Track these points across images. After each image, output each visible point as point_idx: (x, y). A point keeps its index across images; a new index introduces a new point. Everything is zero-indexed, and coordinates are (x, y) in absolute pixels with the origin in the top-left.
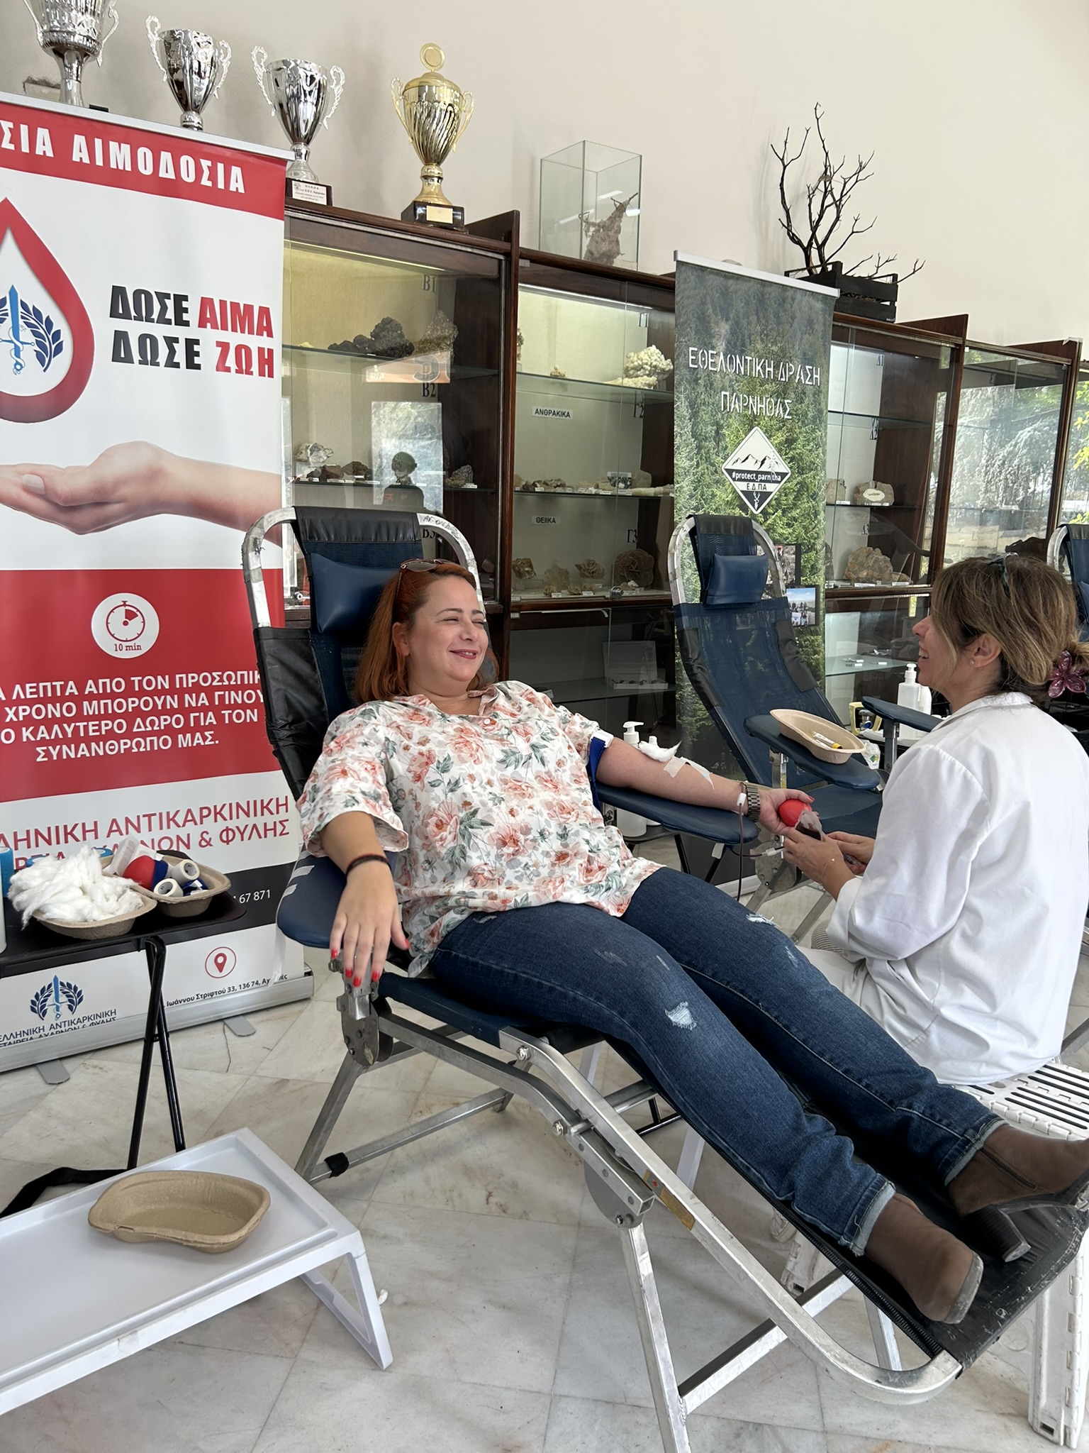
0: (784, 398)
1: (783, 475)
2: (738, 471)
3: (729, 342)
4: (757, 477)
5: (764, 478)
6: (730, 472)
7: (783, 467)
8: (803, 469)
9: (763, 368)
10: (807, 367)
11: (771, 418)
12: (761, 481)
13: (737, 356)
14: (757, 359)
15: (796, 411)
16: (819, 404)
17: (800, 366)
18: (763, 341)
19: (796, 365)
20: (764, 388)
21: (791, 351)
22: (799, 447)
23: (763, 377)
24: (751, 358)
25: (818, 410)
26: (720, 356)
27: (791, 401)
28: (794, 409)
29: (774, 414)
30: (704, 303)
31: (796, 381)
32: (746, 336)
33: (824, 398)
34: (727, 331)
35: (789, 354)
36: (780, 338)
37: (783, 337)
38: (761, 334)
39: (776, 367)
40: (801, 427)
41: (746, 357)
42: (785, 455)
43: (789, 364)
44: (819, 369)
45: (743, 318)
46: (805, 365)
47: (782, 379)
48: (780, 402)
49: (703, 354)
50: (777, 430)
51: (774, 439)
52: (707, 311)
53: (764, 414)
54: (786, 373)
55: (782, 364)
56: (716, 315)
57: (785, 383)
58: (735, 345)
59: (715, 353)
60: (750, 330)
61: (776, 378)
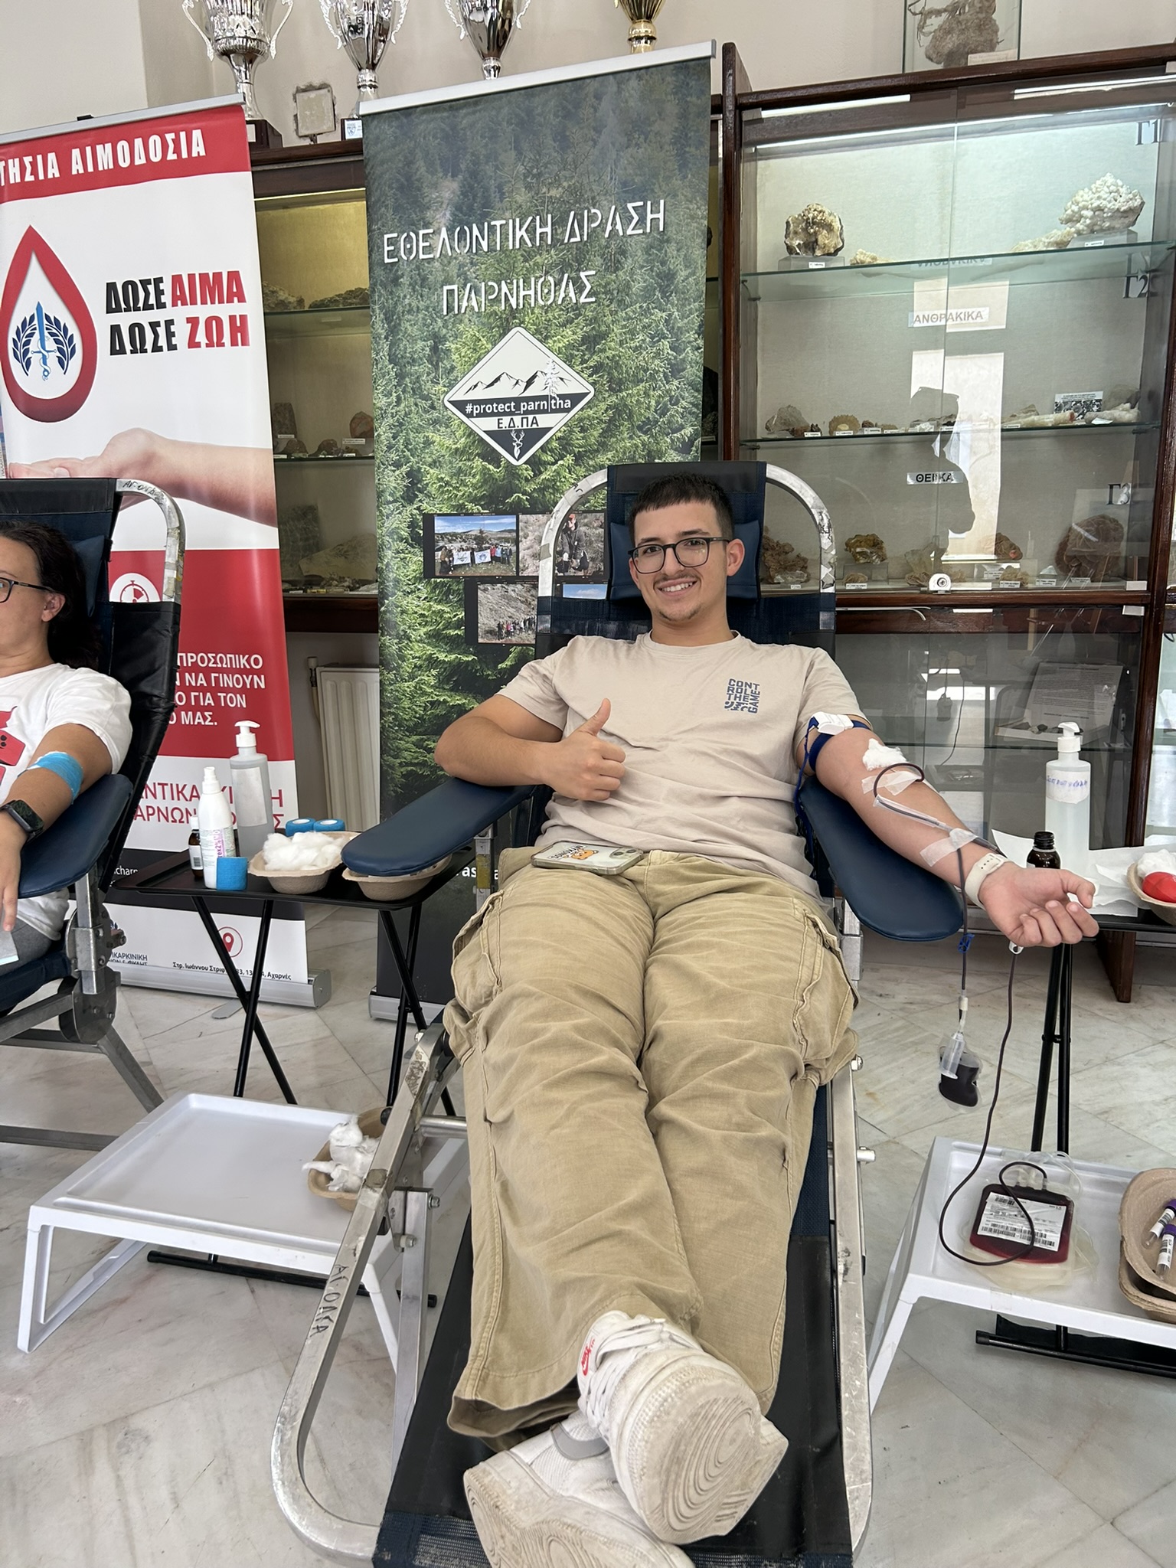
0: (579, 270)
1: (576, 398)
2: (474, 402)
3: (459, 208)
4: (518, 407)
5: (532, 406)
6: (460, 405)
7: (576, 383)
8: (620, 382)
9: (531, 231)
10: (630, 206)
11: (547, 309)
12: (527, 412)
13: (474, 226)
14: (518, 220)
15: (605, 287)
16: (663, 263)
17: (613, 208)
18: (529, 187)
19: (607, 208)
20: (531, 263)
21: (594, 187)
22: (611, 347)
23: (530, 245)
24: (504, 222)
25: (658, 275)
26: (440, 234)
27: (593, 272)
28: (600, 285)
29: (554, 301)
30: (409, 163)
31: (607, 235)
32: (493, 189)
33: (678, 251)
34: (453, 192)
35: (589, 193)
36: (567, 173)
37: (576, 168)
38: (526, 177)
39: (559, 222)
40: (616, 312)
41: (493, 223)
42: (581, 363)
43: (589, 211)
44: (662, 202)
45: (487, 163)
46: (626, 202)
47: (572, 240)
48: (569, 278)
49: (408, 239)
50: (562, 326)
51: (554, 342)
52: (416, 173)
53: (533, 305)
54: (581, 228)
55: (572, 213)
56: (433, 174)
57: (580, 245)
58: (471, 208)
59: (431, 231)
60: (501, 177)
61: (558, 240)
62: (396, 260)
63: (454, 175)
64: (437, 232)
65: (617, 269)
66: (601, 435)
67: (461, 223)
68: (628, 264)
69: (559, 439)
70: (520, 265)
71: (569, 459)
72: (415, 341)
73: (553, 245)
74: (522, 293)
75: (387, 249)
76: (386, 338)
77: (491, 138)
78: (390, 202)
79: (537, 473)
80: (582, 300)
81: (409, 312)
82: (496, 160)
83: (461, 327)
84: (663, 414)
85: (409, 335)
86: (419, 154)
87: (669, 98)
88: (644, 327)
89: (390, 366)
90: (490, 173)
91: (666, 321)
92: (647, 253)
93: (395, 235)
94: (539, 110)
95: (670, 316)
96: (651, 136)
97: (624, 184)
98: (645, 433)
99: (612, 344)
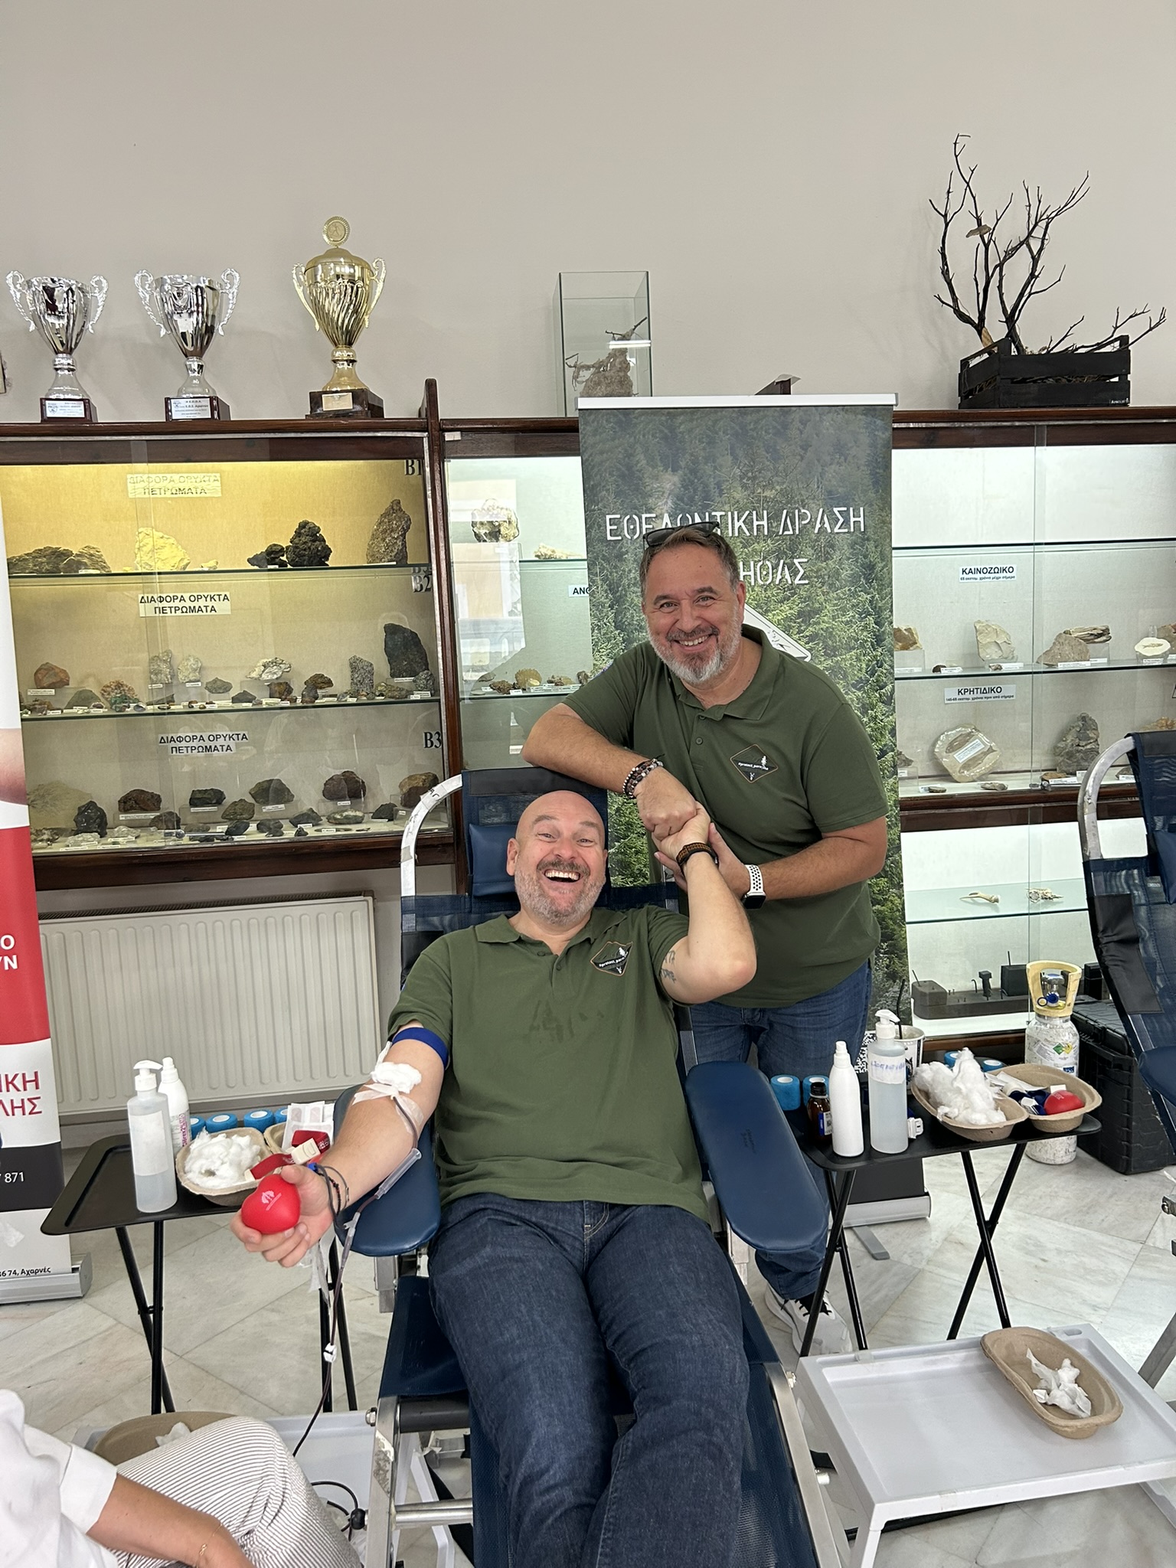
0: (793, 558)
3: (680, 498)
7: (795, 649)
8: (834, 649)
9: (749, 523)
10: (836, 510)
11: (766, 588)
13: (696, 514)
14: (736, 513)
15: (817, 572)
16: (865, 557)
17: (821, 510)
18: (744, 487)
19: (815, 510)
20: (750, 549)
21: (803, 492)
22: (825, 621)
23: (748, 534)
24: (723, 513)
25: (861, 566)
26: (662, 519)
27: (806, 560)
28: (812, 570)
29: (772, 581)
30: (630, 456)
31: (816, 531)
32: (712, 486)
33: (876, 547)
34: (674, 484)
35: (798, 497)
36: (779, 479)
37: (786, 476)
38: (742, 479)
39: (774, 518)
40: (828, 593)
41: (713, 513)
42: (798, 633)
43: (799, 511)
44: (862, 509)
45: (706, 464)
46: (832, 506)
47: (786, 533)
48: (784, 563)
49: (631, 521)
50: (780, 602)
51: (774, 615)
52: (636, 465)
53: (753, 584)
54: (793, 524)
55: (785, 512)
56: (654, 467)
57: (793, 537)
58: (692, 499)
59: (654, 515)
60: (720, 476)
61: (774, 532)
62: (620, 538)
63: (674, 470)
64: (659, 517)
65: (827, 559)
67: (683, 511)
68: (836, 556)
73: (769, 536)
75: (609, 528)
76: (611, 606)
77: (709, 443)
78: (612, 487)
80: (797, 582)
82: (714, 462)
84: (872, 675)
86: (639, 449)
87: (861, 430)
88: (853, 606)
89: (617, 632)
90: (709, 472)
91: (870, 601)
92: (852, 548)
93: (618, 516)
94: (752, 426)
95: (873, 597)
96: (850, 458)
97: (830, 493)
98: (859, 690)
99: (826, 618)
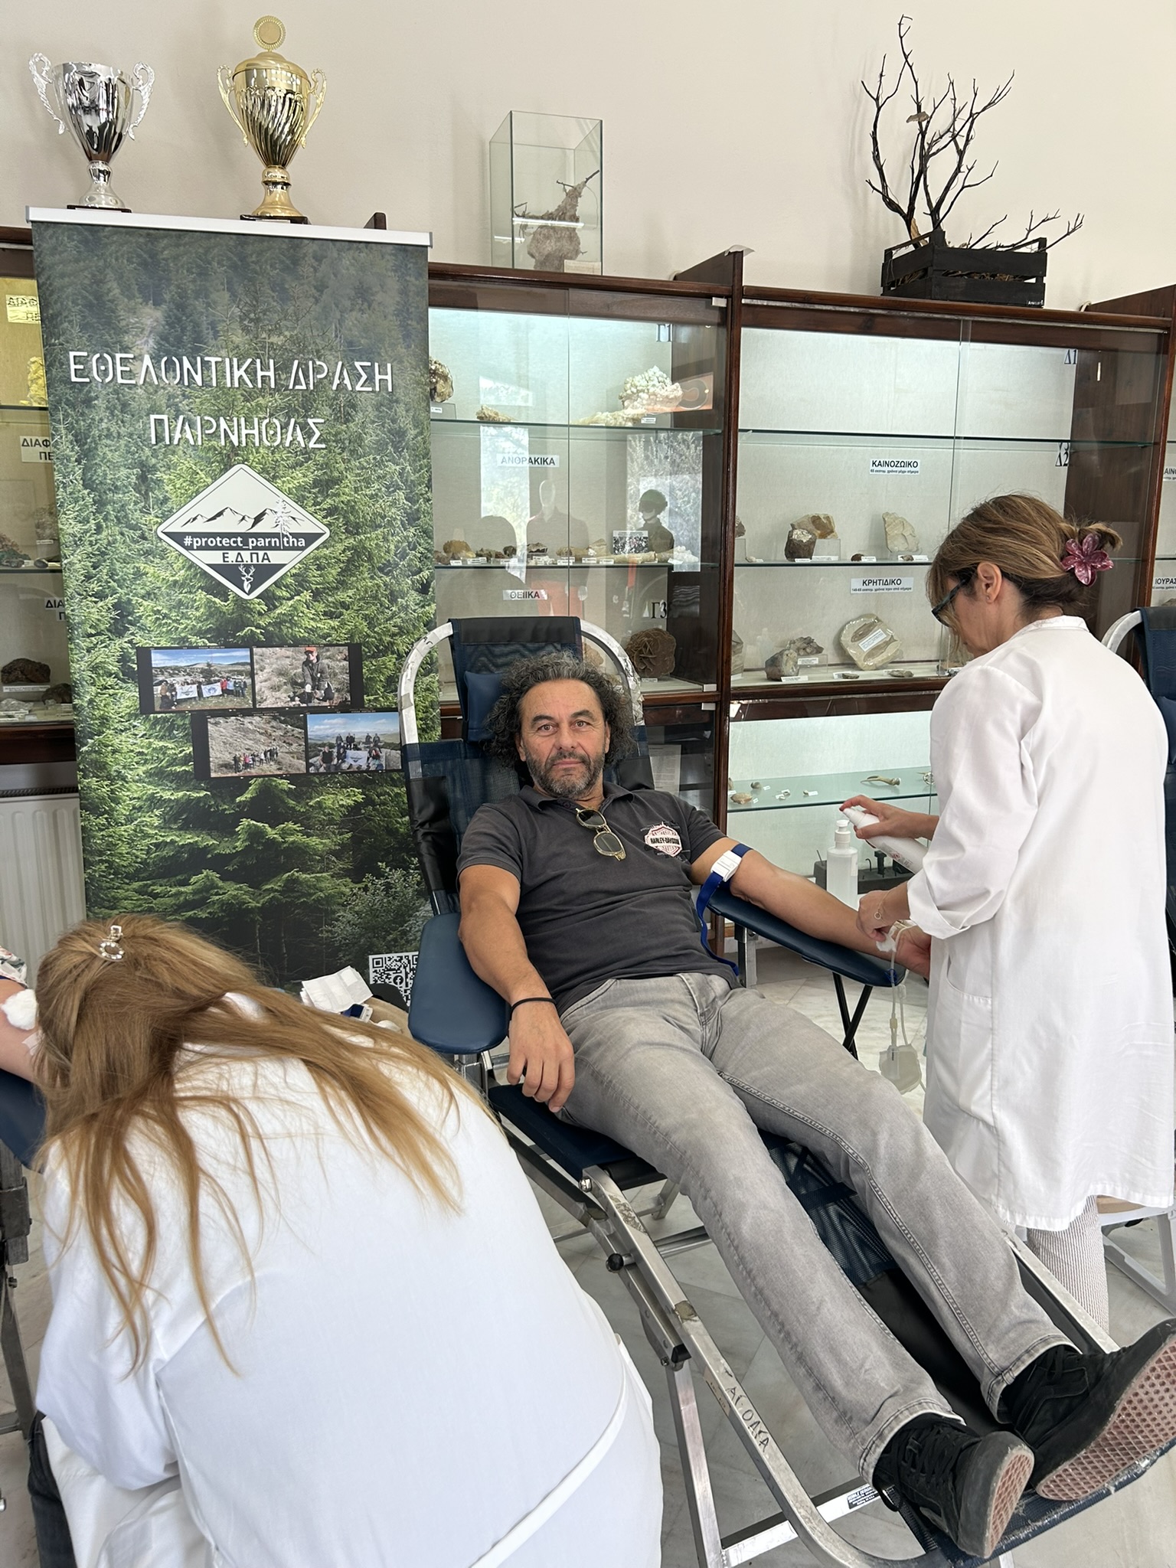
0: (306, 417)
1: (311, 538)
2: (194, 535)
3: (164, 338)
4: (245, 543)
5: (261, 542)
6: (178, 537)
7: (309, 524)
8: (357, 526)
9: (251, 372)
10: (357, 364)
11: (273, 450)
12: (256, 548)
13: (185, 358)
14: (235, 360)
15: (335, 435)
16: (394, 421)
17: (340, 363)
18: (246, 330)
19: (333, 363)
20: (253, 404)
21: (318, 341)
22: (346, 492)
23: (251, 386)
24: (220, 359)
25: (389, 431)
26: (142, 360)
27: (323, 421)
28: (330, 433)
29: (281, 443)
30: (100, 282)
31: (334, 388)
32: (204, 326)
33: (407, 411)
34: (157, 321)
35: (313, 346)
36: (288, 324)
37: (297, 320)
38: (242, 320)
39: (283, 368)
40: (349, 461)
41: (206, 359)
42: (314, 505)
43: (314, 363)
44: (389, 365)
45: (196, 298)
46: (353, 360)
47: (297, 387)
48: (296, 423)
49: (101, 360)
50: (291, 468)
51: (284, 482)
52: (108, 294)
53: (257, 444)
54: (306, 377)
55: (296, 363)
56: (131, 297)
57: (306, 393)
58: (179, 341)
59: (131, 356)
60: (214, 315)
61: (282, 386)
62: (87, 380)
63: (156, 304)
64: (138, 358)
65: (347, 421)
66: (339, 574)
67: (168, 353)
68: (359, 417)
69: (294, 575)
70: (240, 403)
71: (306, 595)
72: (116, 467)
73: (277, 390)
74: (244, 432)
75: (73, 367)
76: (78, 461)
77: (200, 274)
78: (77, 319)
79: (272, 608)
80: (311, 445)
81: (107, 436)
82: (207, 296)
83: (175, 459)
84: (403, 558)
85: (109, 461)
86: (110, 275)
87: (390, 274)
88: (379, 477)
89: (86, 492)
90: (200, 309)
91: (400, 474)
92: (377, 410)
93: (85, 354)
94: (254, 258)
95: (403, 469)
96: (375, 305)
97: (350, 344)
98: (387, 574)
99: (347, 490)
